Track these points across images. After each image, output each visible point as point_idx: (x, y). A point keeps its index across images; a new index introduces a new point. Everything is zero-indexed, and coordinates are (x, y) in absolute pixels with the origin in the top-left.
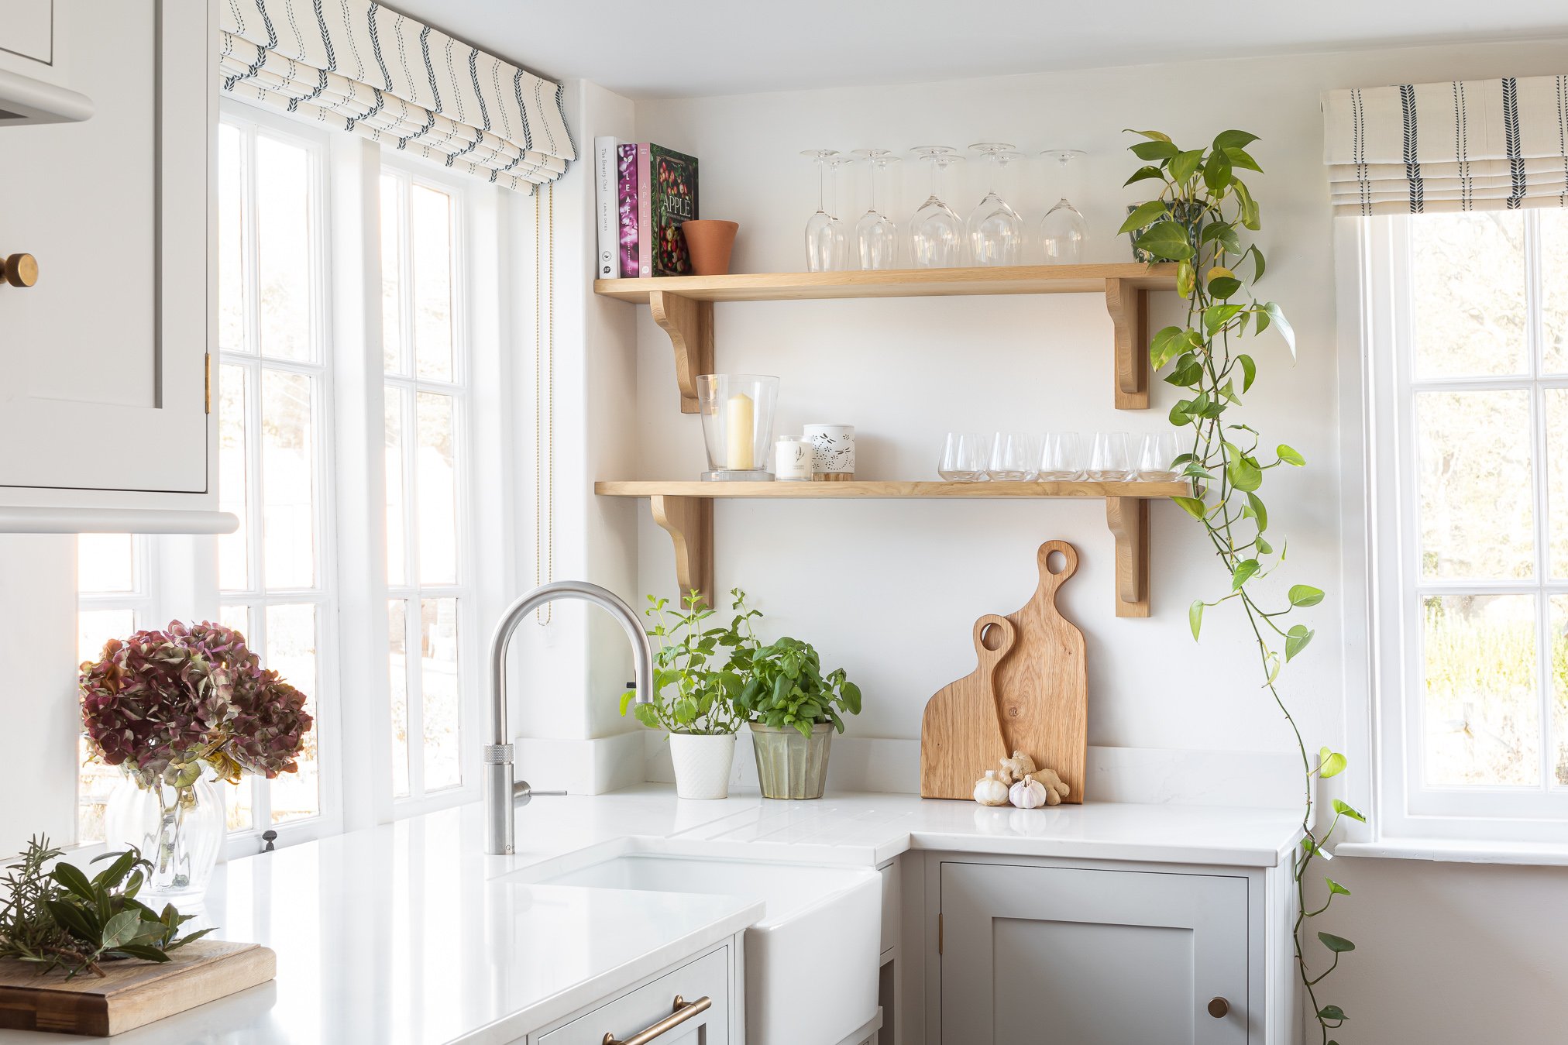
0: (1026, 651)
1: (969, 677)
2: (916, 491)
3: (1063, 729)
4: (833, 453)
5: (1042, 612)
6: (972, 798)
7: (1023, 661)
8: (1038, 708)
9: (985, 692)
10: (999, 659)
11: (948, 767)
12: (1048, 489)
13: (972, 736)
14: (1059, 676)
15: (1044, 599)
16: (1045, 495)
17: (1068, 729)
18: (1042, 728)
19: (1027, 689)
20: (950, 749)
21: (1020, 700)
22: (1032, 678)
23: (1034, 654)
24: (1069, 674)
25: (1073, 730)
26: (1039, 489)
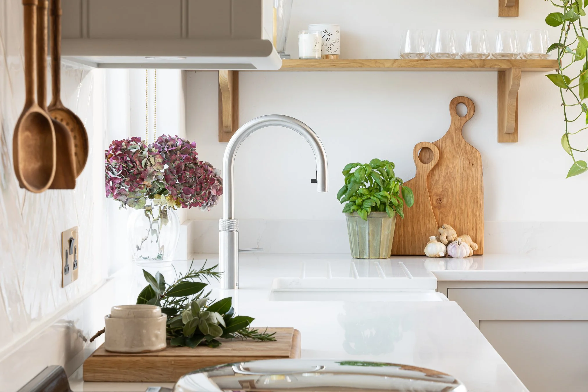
0: (445, 164)
1: (412, 181)
2: (394, 65)
3: (470, 211)
4: (331, 42)
5: (455, 140)
6: (423, 254)
7: (444, 170)
8: (454, 199)
9: (423, 189)
10: (431, 169)
11: (401, 236)
12: (478, 63)
13: (415, 217)
14: (466, 179)
15: (456, 132)
16: (475, 67)
17: (473, 210)
18: (457, 210)
19: (447, 187)
20: (402, 225)
21: (443, 194)
22: (450, 181)
23: (451, 165)
24: (473, 178)
25: (476, 211)
26: (472, 64)
